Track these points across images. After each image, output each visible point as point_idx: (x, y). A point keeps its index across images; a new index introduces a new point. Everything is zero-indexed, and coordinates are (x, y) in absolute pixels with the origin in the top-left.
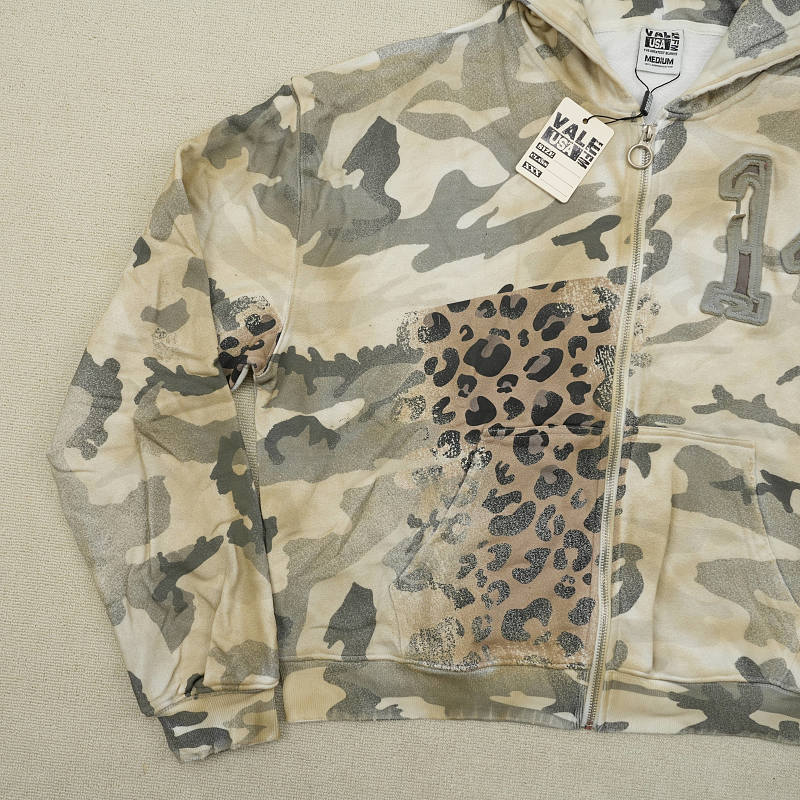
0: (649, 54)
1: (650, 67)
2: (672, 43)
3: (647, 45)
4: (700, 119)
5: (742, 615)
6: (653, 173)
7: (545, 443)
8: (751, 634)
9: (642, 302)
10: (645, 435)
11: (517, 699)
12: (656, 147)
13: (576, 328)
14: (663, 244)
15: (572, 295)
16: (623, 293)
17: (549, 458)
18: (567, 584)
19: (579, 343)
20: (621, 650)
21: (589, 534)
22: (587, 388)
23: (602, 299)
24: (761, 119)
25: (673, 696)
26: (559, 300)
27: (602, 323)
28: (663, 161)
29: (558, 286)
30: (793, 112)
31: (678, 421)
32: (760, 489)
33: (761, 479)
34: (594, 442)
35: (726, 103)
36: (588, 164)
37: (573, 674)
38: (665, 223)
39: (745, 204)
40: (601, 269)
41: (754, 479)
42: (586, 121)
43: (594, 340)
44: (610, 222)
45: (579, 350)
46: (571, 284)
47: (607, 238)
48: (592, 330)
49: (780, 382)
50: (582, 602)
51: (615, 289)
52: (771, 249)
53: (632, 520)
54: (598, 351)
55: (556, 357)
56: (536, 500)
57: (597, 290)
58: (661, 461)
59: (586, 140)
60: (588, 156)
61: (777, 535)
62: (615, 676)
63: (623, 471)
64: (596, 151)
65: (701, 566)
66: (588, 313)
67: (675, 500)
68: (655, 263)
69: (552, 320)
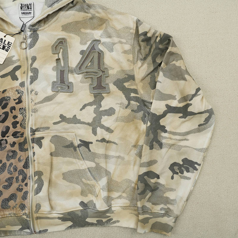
0: (23, 12)
1: (24, 16)
2: (29, 7)
3: (21, 9)
4: (42, 30)
5: (78, 188)
6: (29, 49)
7: (7, 143)
8: (83, 193)
9: (31, 92)
10: (38, 135)
11: (9, 228)
12: (29, 41)
13: (12, 104)
14: (35, 72)
15: (9, 94)
16: (24, 90)
17: (8, 147)
18: (21, 187)
19: (13, 108)
20: (38, 206)
21: (25, 170)
22: (18, 123)
23: (19, 93)
24: (62, 26)
25: (59, 218)
26: (6, 96)
27: (20, 101)
28: (32, 45)
29: (4, 91)
30: (72, 23)
31: (48, 128)
32: (79, 146)
33: (79, 142)
34: (22, 140)
35: (50, 23)
36: (8, 50)
37: (25, 217)
38: (35, 65)
39: (60, 55)
40: (17, 83)
41: (77, 143)
42: (5, 37)
43: (18, 107)
44: (18, 68)
45: (13, 111)
46: (8, 90)
47: (18, 73)
48: (17, 103)
49: (81, 110)
50: (24, 193)
51: (22, 89)
52: (72, 68)
53: (38, 163)
54: (20, 110)
55: (6, 114)
56: (6, 162)
57: (17, 91)
58: (46, 142)
59: (6, 43)
60: (8, 47)
61: (87, 160)
62: (38, 215)
63: (33, 148)
64: (10, 46)
65: (63, 174)
66: (15, 98)
67: (51, 154)
68: (34, 79)
69: (4, 102)
